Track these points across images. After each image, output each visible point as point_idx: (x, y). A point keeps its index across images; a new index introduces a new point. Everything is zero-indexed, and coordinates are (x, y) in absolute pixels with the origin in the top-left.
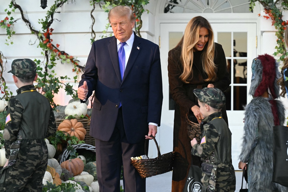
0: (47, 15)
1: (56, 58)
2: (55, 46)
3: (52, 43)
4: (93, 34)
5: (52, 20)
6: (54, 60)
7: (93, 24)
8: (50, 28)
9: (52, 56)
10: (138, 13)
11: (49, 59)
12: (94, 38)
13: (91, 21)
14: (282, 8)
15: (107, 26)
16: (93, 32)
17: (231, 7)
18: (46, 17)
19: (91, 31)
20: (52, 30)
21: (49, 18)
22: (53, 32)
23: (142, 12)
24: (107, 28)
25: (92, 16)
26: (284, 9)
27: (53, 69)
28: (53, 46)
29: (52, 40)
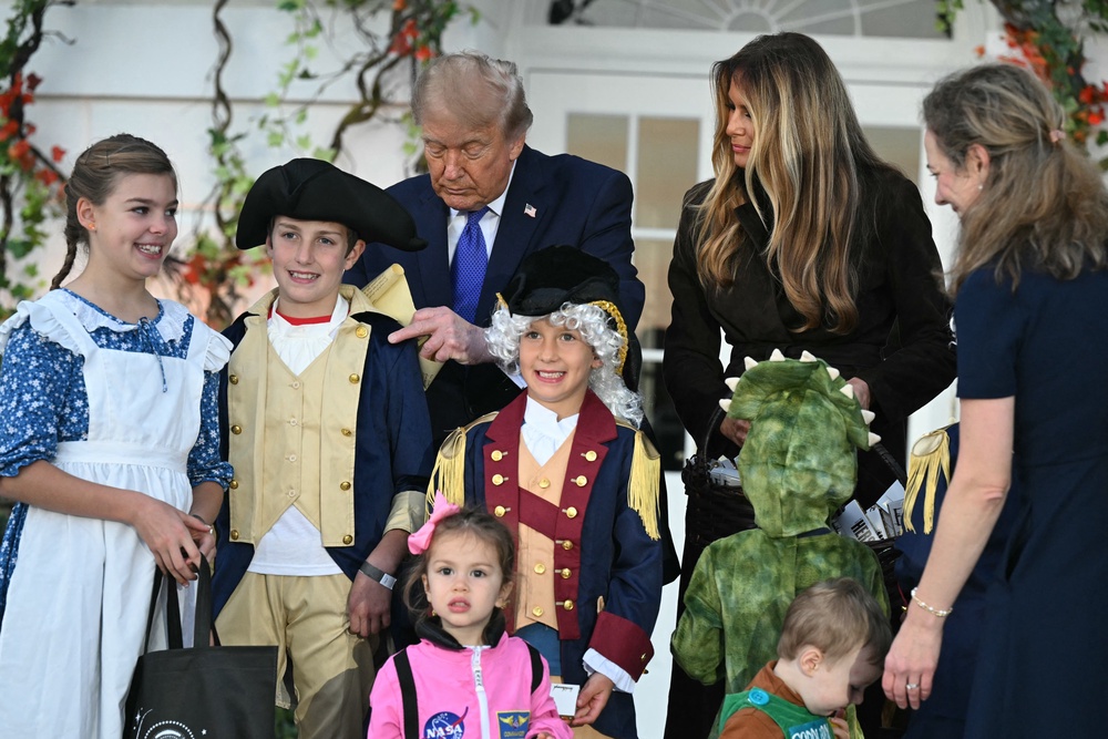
0: (13, 14)
1: (46, 211)
2: (47, 152)
3: (33, 140)
4: (221, 110)
5: (37, 37)
6: (36, 217)
7: (224, 59)
8: (27, 70)
9: (28, 198)
10: (429, 22)
11: (16, 213)
12: (226, 125)
13: (214, 48)
14: (1084, 24)
15: (286, 72)
16: (221, 97)
17: (856, 11)
18: (11, 22)
19: (211, 93)
20: (34, 81)
21: (23, 24)
22: (40, 89)
23: (446, 17)
24: (286, 81)
25: (219, 26)
26: (1095, 27)
27: (30, 258)
28: (37, 154)
29: (32, 129)
